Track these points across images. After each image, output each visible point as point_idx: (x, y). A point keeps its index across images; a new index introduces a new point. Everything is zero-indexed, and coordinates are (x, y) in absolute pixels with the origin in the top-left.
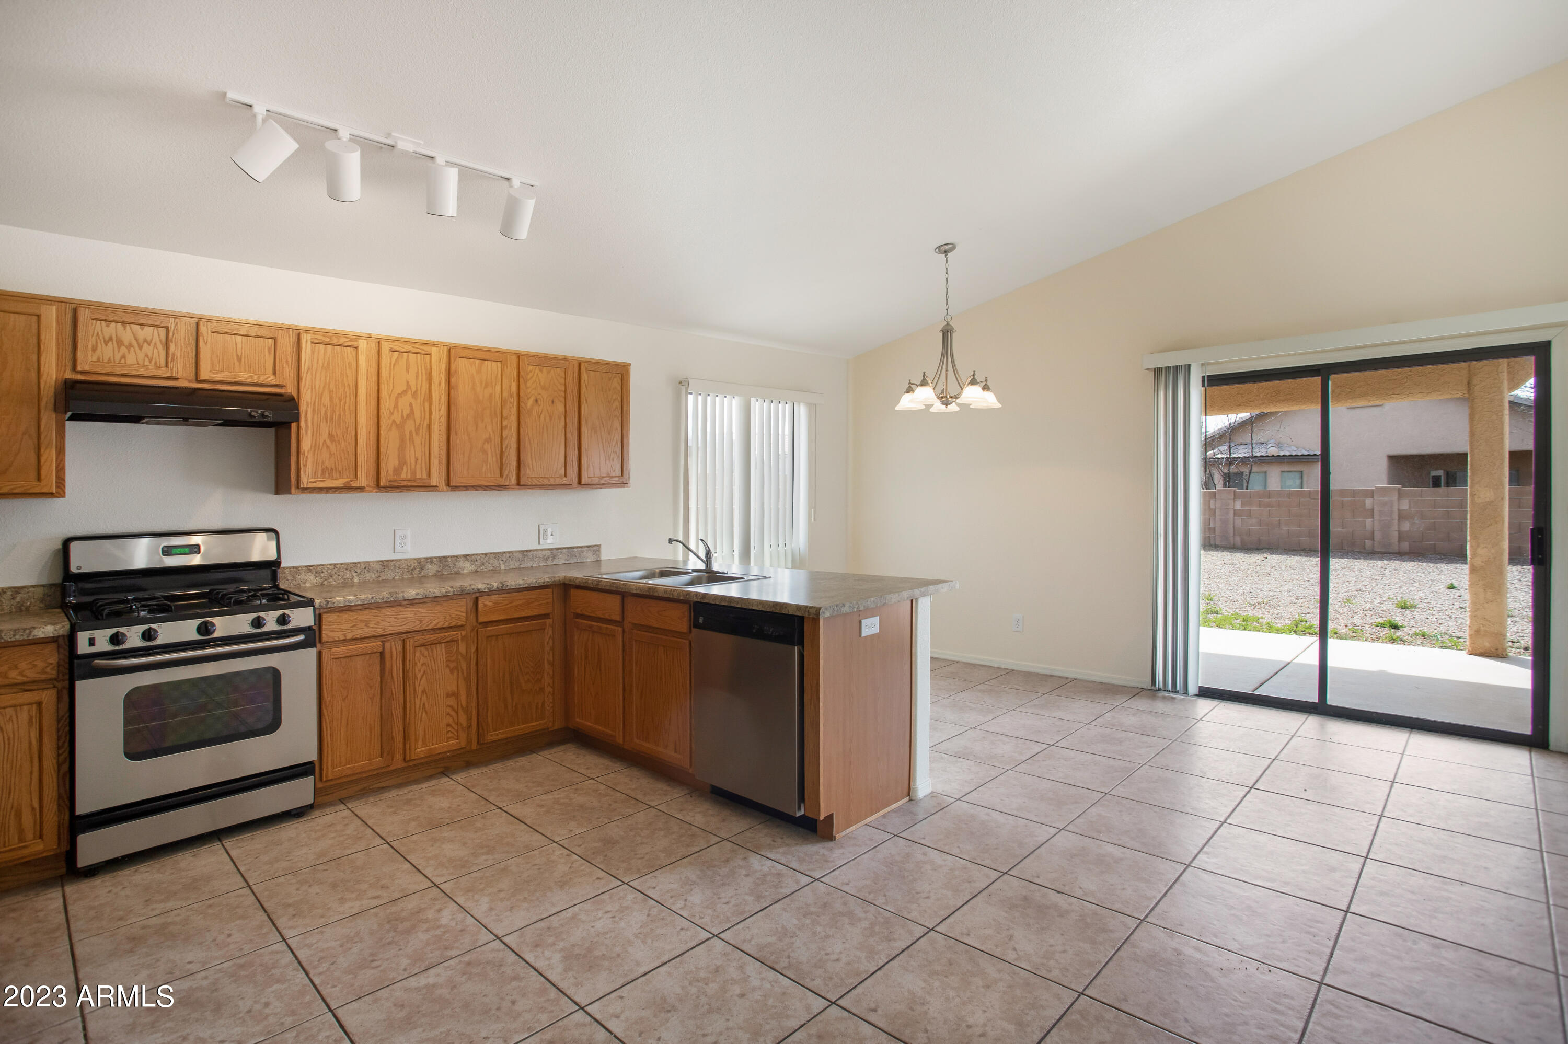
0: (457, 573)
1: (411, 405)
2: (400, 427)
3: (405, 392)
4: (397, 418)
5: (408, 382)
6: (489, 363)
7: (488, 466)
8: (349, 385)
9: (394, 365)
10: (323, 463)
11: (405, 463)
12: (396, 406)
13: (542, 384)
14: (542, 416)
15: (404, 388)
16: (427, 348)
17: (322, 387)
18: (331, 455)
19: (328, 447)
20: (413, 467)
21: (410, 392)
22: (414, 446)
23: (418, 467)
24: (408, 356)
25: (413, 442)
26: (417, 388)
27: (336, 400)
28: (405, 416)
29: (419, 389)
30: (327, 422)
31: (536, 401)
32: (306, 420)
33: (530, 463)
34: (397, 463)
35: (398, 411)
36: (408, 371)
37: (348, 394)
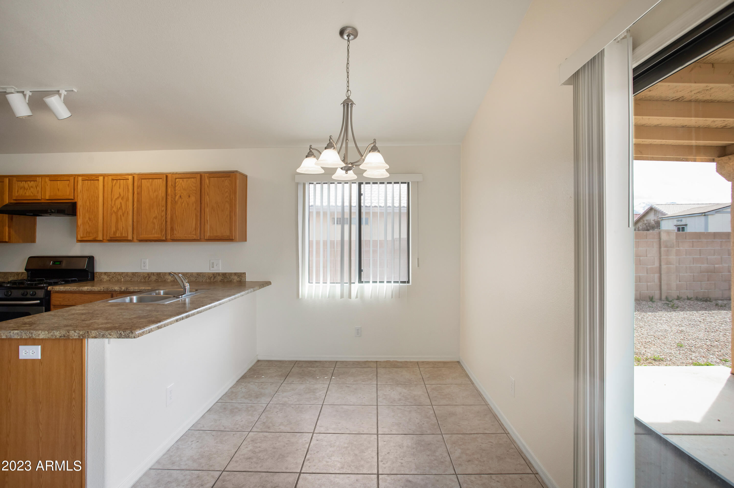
0: (165, 281)
1: (121, 203)
2: (116, 213)
3: (118, 198)
4: (115, 209)
5: (120, 193)
6: (156, 180)
7: (156, 230)
8: (96, 197)
9: (114, 186)
10: (86, 230)
11: (118, 229)
12: (115, 204)
13: (183, 188)
14: (183, 204)
15: (118, 196)
16: (127, 177)
17: (86, 198)
18: (89, 226)
19: (88, 223)
20: (121, 231)
21: (120, 197)
22: (122, 222)
23: (124, 231)
24: (120, 181)
25: (122, 219)
26: (123, 195)
27: (91, 203)
28: (118, 208)
29: (124, 196)
30: (88, 213)
31: (180, 196)
32: (80, 213)
33: (177, 228)
34: (115, 229)
35: (115, 206)
36: (120, 188)
37: (96, 200)
